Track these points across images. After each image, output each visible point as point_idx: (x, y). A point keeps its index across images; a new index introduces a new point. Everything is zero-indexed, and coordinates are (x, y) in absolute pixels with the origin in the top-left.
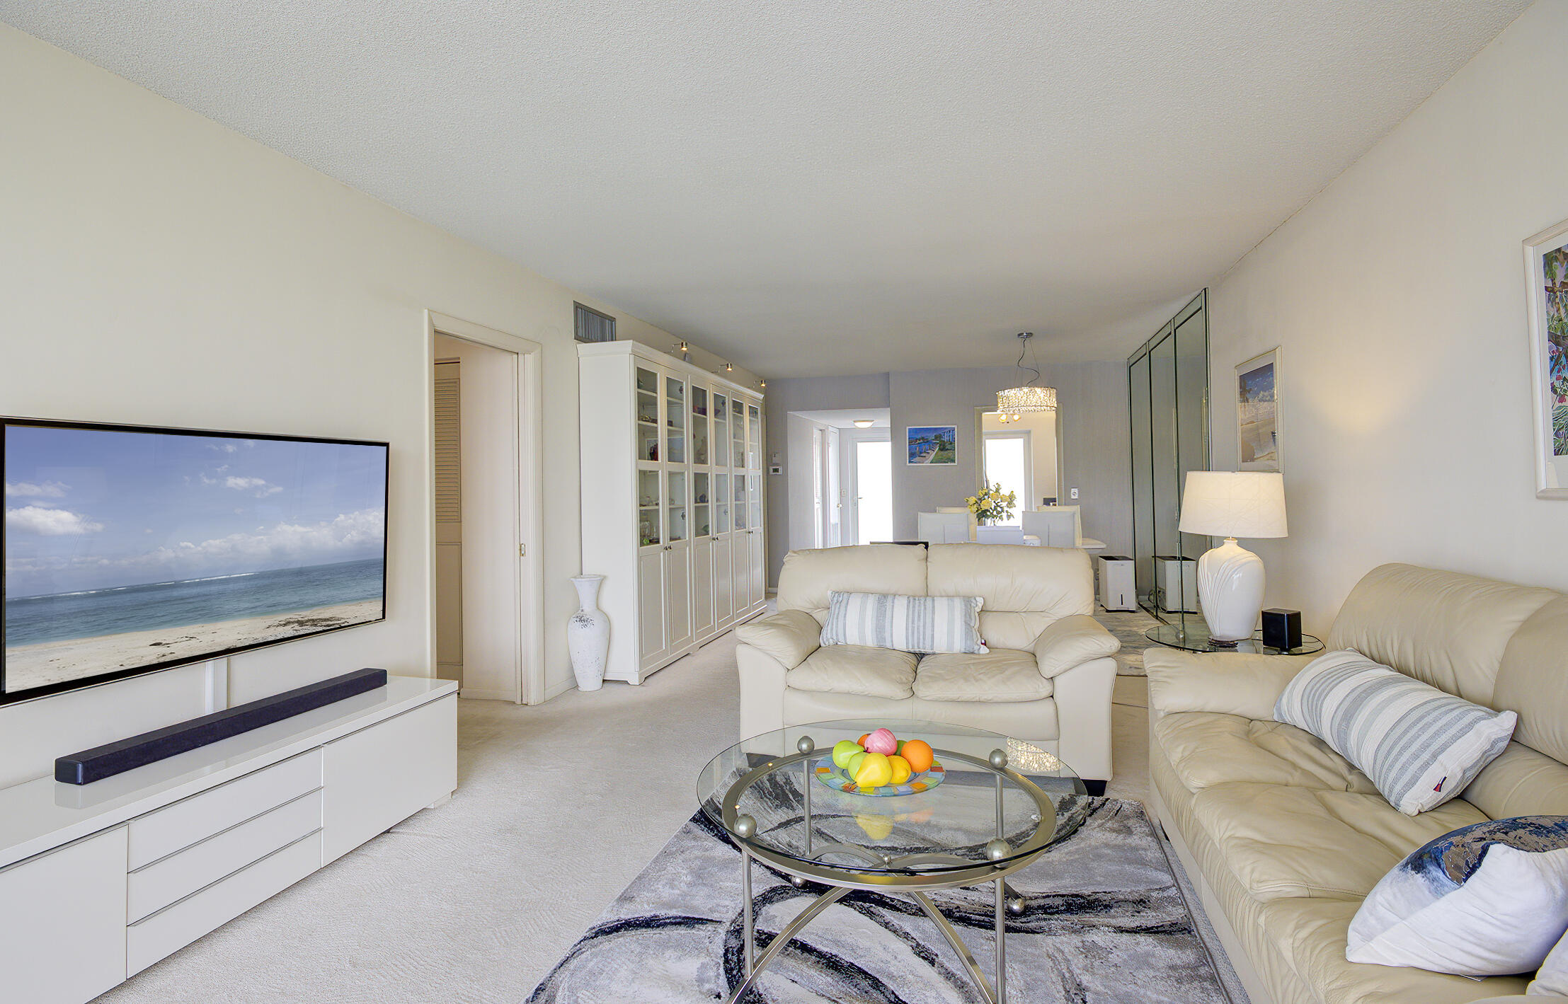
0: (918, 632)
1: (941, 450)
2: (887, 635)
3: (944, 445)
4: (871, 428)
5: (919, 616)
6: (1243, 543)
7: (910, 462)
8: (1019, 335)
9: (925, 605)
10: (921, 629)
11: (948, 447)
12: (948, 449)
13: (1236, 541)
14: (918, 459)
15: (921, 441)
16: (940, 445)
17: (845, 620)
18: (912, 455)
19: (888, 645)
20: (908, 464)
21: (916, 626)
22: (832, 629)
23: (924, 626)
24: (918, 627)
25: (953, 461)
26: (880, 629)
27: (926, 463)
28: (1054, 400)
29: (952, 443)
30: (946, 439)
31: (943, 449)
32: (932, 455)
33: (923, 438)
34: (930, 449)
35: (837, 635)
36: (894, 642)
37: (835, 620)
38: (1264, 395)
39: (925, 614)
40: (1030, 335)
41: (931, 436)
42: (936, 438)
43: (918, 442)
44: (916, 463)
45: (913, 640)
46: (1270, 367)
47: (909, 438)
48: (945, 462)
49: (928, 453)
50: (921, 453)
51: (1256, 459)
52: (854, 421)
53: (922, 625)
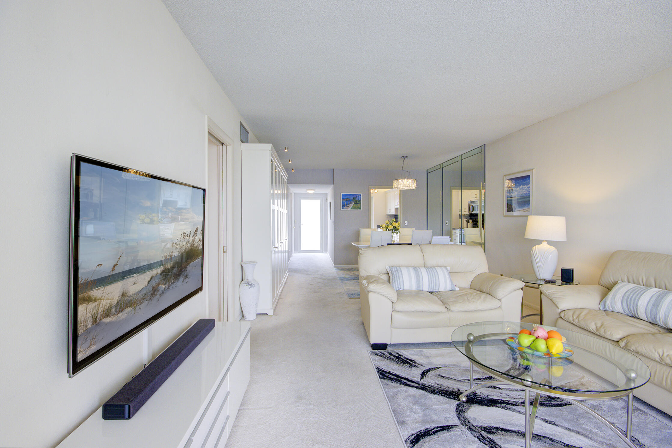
0: (434, 282)
1: (355, 203)
2: (421, 284)
3: (356, 202)
4: (313, 193)
5: (433, 276)
6: (550, 243)
7: (342, 209)
8: (402, 157)
9: (433, 271)
10: (435, 281)
11: (358, 202)
12: (358, 204)
13: (547, 242)
14: (345, 207)
15: (347, 200)
16: (355, 202)
17: (403, 279)
18: (343, 206)
19: (421, 289)
20: (341, 209)
21: (432, 280)
22: (397, 283)
23: (436, 280)
24: (433, 280)
25: (360, 209)
26: (418, 282)
27: (349, 210)
28: (416, 185)
29: (360, 201)
30: (357, 199)
31: (356, 203)
32: (352, 205)
33: (348, 199)
34: (351, 203)
35: (400, 286)
36: (424, 288)
37: (398, 279)
38: (523, 187)
39: (435, 275)
40: (407, 157)
41: (351, 198)
42: (353, 198)
43: (346, 200)
44: (345, 209)
45: (431, 286)
46: (528, 177)
47: (342, 198)
48: (356, 209)
49: (350, 205)
50: (347, 205)
51: (516, 211)
52: (307, 190)
53: (434, 279)
